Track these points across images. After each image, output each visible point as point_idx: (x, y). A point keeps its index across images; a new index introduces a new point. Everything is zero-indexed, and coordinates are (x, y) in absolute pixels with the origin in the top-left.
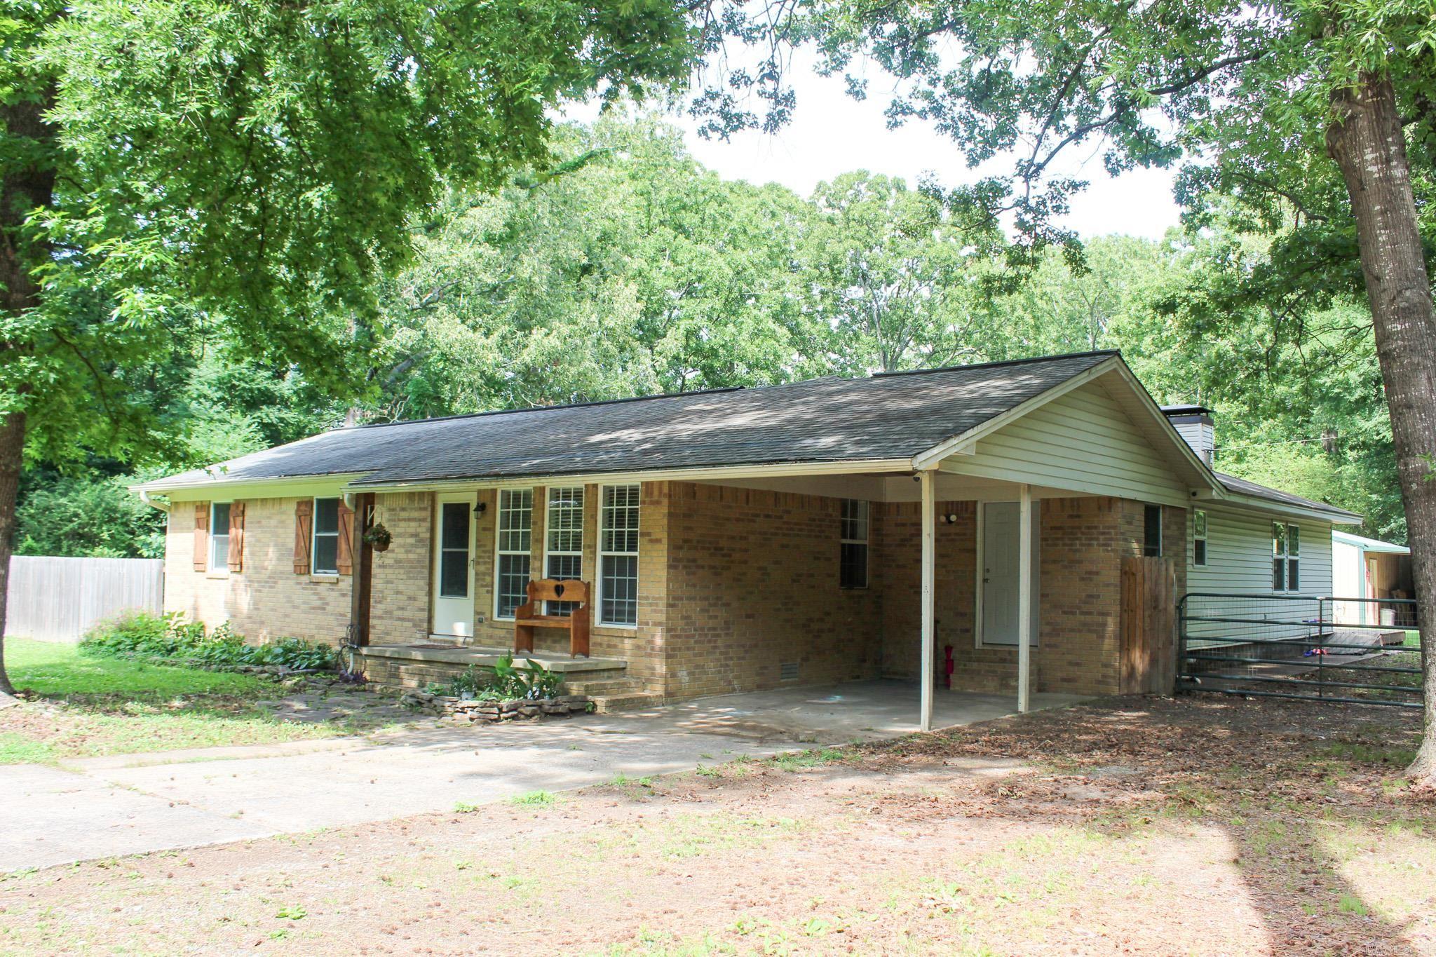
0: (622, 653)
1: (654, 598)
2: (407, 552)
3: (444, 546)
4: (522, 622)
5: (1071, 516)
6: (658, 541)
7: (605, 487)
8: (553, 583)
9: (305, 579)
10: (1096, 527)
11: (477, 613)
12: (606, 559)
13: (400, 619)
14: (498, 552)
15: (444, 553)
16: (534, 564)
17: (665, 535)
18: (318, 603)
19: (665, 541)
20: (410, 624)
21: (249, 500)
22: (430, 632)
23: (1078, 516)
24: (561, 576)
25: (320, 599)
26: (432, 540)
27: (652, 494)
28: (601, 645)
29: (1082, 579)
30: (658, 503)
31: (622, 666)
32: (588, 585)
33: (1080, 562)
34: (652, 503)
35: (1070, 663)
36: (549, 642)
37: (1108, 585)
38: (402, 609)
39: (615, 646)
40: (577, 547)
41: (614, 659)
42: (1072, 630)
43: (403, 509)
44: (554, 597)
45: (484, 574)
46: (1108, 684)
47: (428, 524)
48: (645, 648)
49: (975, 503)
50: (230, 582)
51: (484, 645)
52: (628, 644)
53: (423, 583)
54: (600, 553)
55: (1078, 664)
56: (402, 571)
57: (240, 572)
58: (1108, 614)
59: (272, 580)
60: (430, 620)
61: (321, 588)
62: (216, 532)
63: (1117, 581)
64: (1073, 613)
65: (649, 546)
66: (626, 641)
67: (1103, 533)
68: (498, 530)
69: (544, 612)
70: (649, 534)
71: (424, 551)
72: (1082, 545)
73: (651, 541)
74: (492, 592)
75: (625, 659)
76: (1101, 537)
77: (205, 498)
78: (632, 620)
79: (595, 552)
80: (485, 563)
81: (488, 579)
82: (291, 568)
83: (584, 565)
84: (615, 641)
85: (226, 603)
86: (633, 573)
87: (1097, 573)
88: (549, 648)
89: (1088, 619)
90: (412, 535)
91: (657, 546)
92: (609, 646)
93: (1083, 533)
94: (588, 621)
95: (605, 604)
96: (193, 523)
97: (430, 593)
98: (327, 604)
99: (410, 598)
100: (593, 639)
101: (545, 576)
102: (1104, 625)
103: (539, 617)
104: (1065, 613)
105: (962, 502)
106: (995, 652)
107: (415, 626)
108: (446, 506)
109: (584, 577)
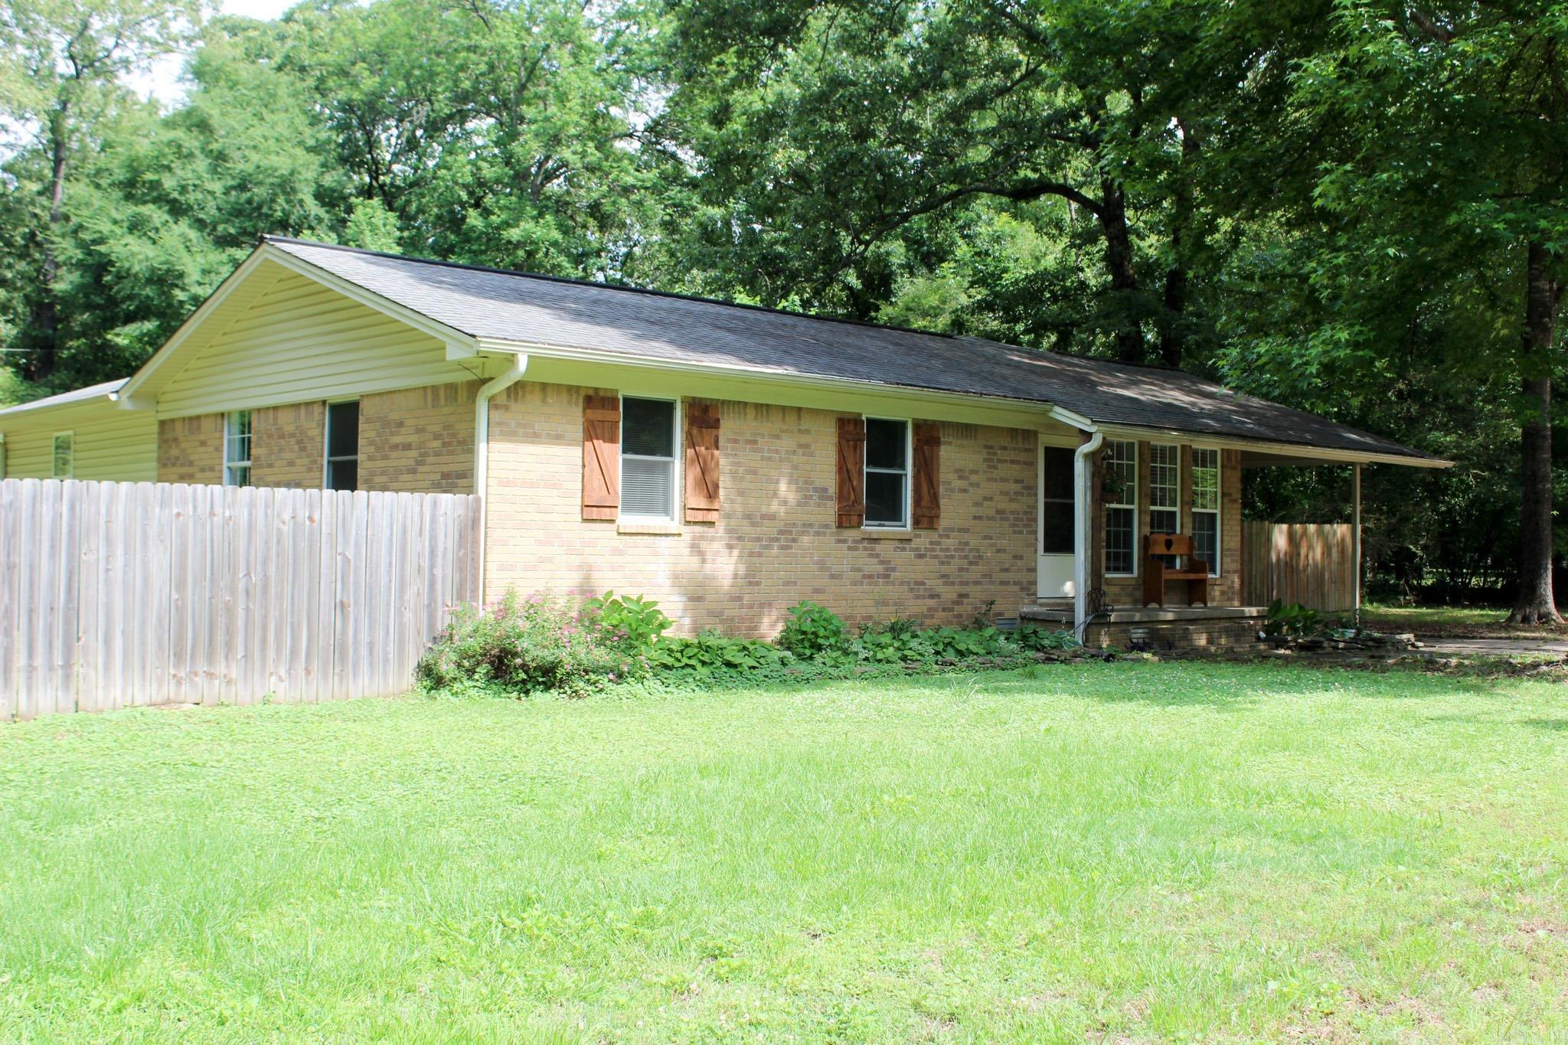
1: (1233, 550)
2: (1011, 500)
3: (1046, 496)
6: (1235, 500)
8: (1163, 538)
9: (851, 534)
13: (1002, 583)
15: (1046, 504)
18: (880, 569)
20: (1017, 588)
25: (882, 562)
27: (1231, 460)
30: (1235, 468)
32: (1190, 539)
34: (1231, 467)
38: (1007, 570)
40: (1173, 503)
44: (1164, 551)
47: (1035, 469)
50: (687, 538)
53: (1031, 538)
57: (713, 523)
59: (787, 535)
60: (1036, 581)
61: (884, 549)
65: (1230, 505)
70: (1229, 495)
73: (1231, 501)
83: (1181, 520)
85: (676, 577)
90: (1016, 481)
91: (1235, 505)
96: (577, 428)
97: (1033, 551)
98: (893, 570)
99: (1015, 557)
107: (1022, 589)
108: (1048, 450)
109: (1184, 531)
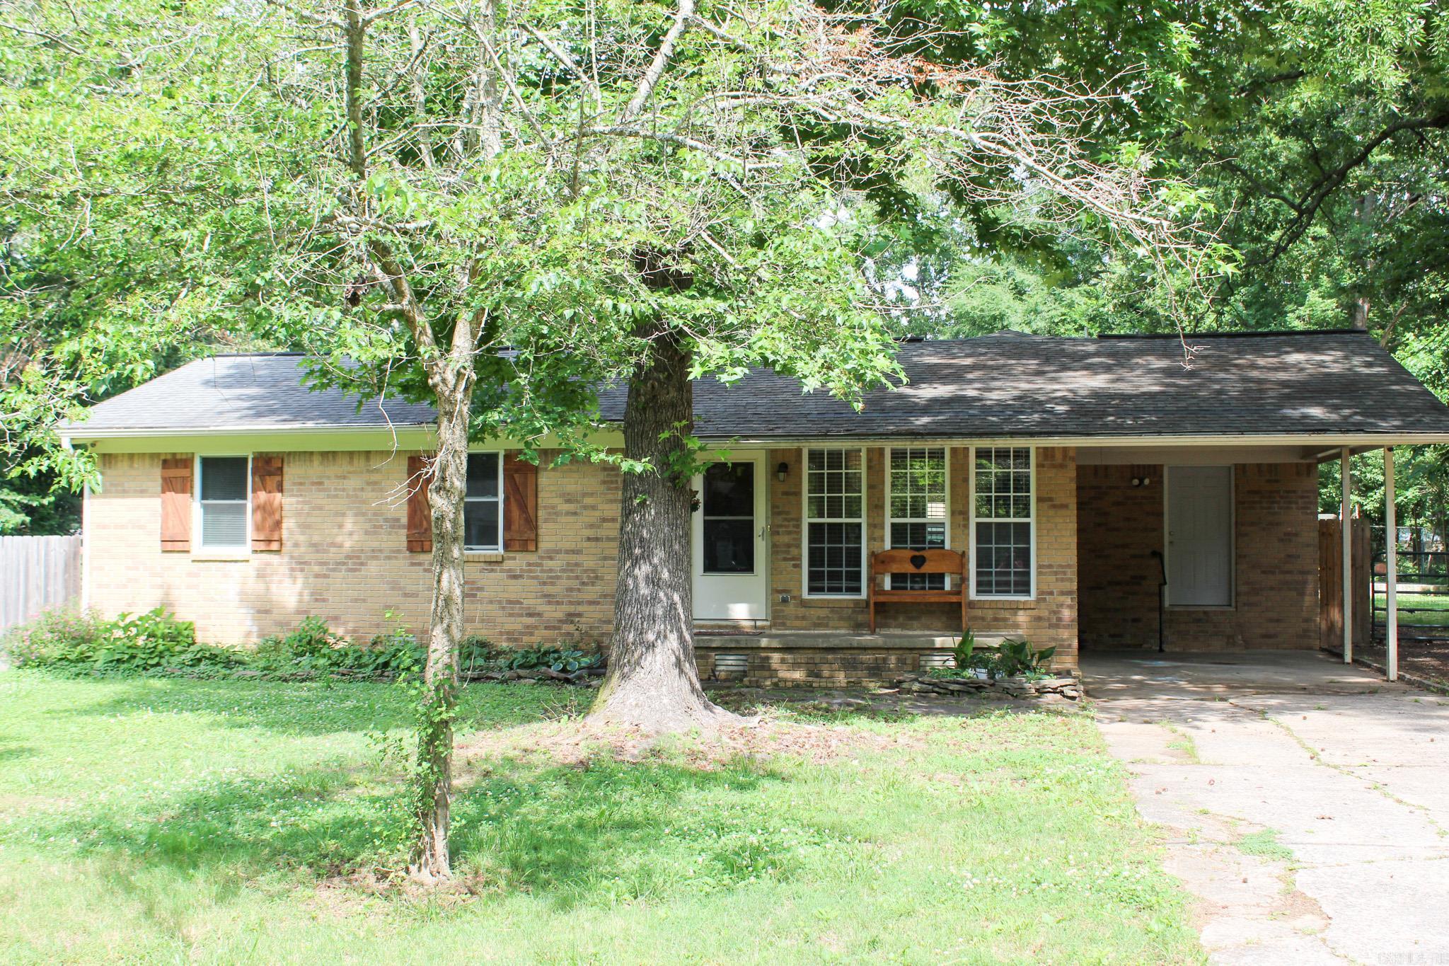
0: (1017, 628)
1: (1061, 566)
3: (705, 513)
5: (1268, 481)
6: (1065, 506)
7: (977, 449)
8: (908, 554)
10: (1294, 492)
11: (771, 592)
12: (982, 525)
14: (806, 520)
15: (705, 522)
16: (867, 533)
17: (1074, 500)
19: (1073, 507)
21: (289, 453)
23: (1277, 481)
24: (909, 546)
27: (1052, 457)
28: (981, 619)
29: (1281, 540)
30: (1062, 466)
33: (1278, 524)
34: (1054, 466)
35: (1271, 620)
36: (901, 619)
37: (1308, 546)
39: (1005, 620)
42: (1272, 589)
44: (910, 569)
45: (789, 546)
46: (1309, 637)
48: (1049, 620)
49: (1162, 466)
51: (791, 628)
52: (1022, 617)
54: (974, 520)
55: (1278, 621)
57: (278, 552)
58: (1308, 573)
59: (355, 560)
62: (204, 497)
63: (1317, 540)
64: (1273, 573)
65: (1048, 512)
66: (1021, 613)
67: (1302, 497)
68: (805, 495)
69: (887, 586)
70: (1049, 499)
72: (1280, 508)
73: (1054, 507)
74: (800, 566)
75: (1023, 633)
76: (1300, 501)
77: (180, 449)
78: (1025, 591)
79: (967, 519)
80: (787, 533)
81: (794, 551)
82: (404, 544)
83: (951, 532)
84: (1003, 614)
85: (246, 595)
86: (1025, 540)
87: (1296, 535)
88: (903, 627)
89: (1288, 577)
91: (1063, 512)
92: (996, 619)
93: (1281, 497)
95: (982, 574)
96: (157, 484)
100: (968, 613)
101: (887, 546)
102: (1305, 582)
104: (1264, 572)
105: (1149, 466)
106: (1189, 613)
109: (952, 545)
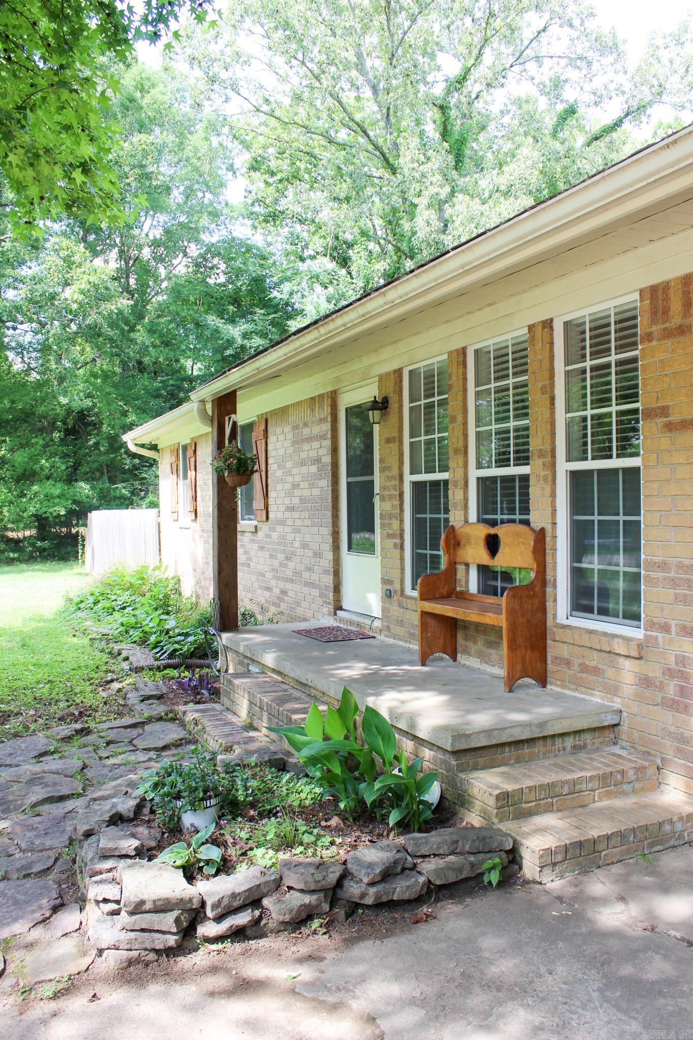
0: (613, 690)
3: (349, 475)
4: (430, 607)
7: (567, 324)
8: (484, 531)
11: (385, 581)
12: (575, 476)
14: (408, 479)
15: (349, 484)
16: (455, 495)
20: (316, 593)
21: (198, 438)
22: (338, 607)
24: (499, 517)
26: (335, 465)
27: (666, 311)
28: (568, 663)
30: (680, 330)
31: (609, 720)
32: (541, 535)
34: (668, 334)
36: (480, 645)
38: (309, 570)
39: (598, 673)
40: (523, 458)
41: (597, 698)
43: (306, 425)
44: (485, 559)
45: (391, 517)
47: (328, 443)
48: (661, 687)
50: (192, 530)
51: (394, 635)
52: (624, 671)
53: (327, 531)
54: (564, 467)
56: (306, 514)
57: (196, 520)
60: (337, 589)
65: (665, 441)
66: (621, 664)
68: (407, 441)
69: (473, 587)
70: (664, 411)
71: (325, 483)
73: (669, 427)
74: (402, 547)
75: (617, 703)
78: (634, 617)
79: (554, 465)
80: (391, 497)
81: (397, 525)
83: (534, 491)
84: (599, 660)
86: (634, 507)
90: (313, 462)
91: (682, 439)
92: (584, 668)
94: (543, 609)
95: (578, 574)
96: (170, 470)
97: (336, 548)
99: (315, 555)
100: (553, 650)
101: (473, 516)
103: (463, 597)
107: (320, 596)
108: (348, 411)
109: (538, 518)
